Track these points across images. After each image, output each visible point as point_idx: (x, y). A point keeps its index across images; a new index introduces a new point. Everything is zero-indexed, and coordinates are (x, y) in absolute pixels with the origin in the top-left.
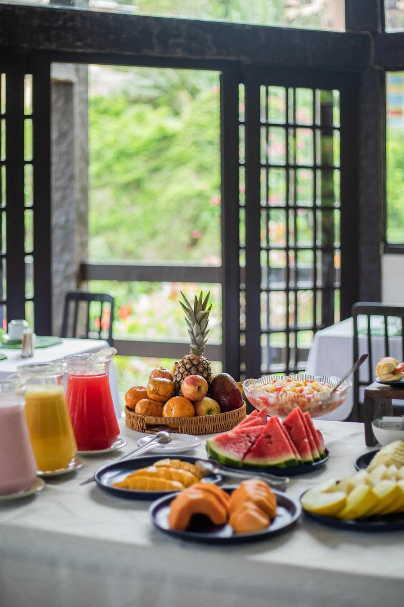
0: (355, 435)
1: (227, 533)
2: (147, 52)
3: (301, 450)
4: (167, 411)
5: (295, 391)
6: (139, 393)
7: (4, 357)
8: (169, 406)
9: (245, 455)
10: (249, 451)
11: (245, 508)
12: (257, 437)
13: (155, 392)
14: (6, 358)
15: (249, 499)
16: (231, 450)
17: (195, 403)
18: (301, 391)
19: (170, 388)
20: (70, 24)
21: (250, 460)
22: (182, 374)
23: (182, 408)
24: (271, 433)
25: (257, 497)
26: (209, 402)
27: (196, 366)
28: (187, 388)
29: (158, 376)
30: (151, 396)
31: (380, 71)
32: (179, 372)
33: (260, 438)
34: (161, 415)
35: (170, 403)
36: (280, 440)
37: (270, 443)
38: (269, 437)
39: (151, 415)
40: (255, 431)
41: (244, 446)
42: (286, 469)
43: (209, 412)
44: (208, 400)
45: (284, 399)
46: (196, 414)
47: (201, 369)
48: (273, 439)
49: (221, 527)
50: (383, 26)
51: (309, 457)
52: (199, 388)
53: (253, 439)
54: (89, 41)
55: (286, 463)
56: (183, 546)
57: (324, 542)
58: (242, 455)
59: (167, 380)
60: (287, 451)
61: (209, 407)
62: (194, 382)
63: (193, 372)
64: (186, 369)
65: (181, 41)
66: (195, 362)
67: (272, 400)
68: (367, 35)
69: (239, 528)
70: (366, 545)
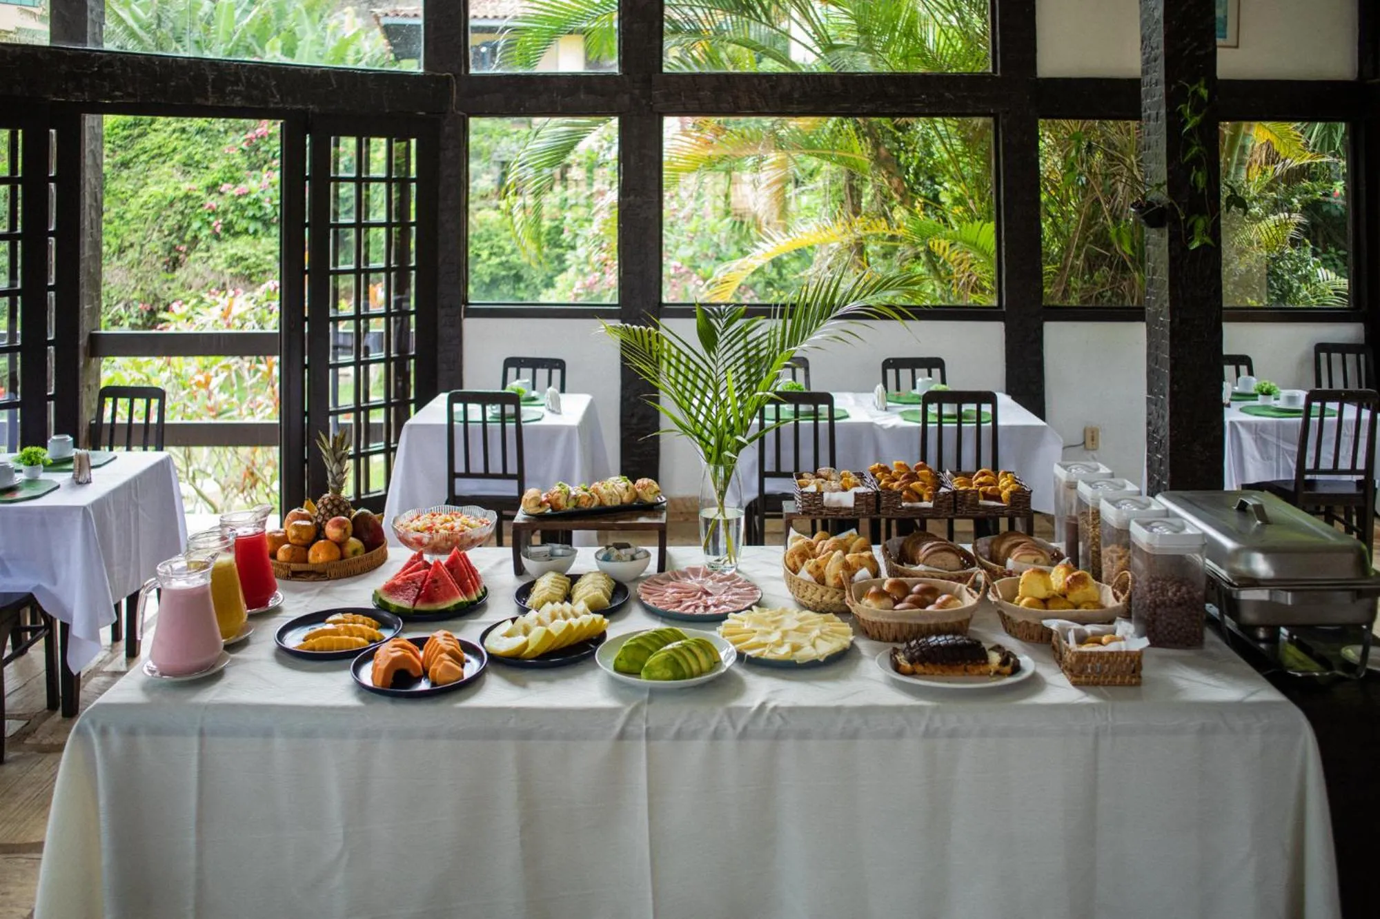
0: (500, 563)
1: (424, 686)
2: (199, 101)
3: (466, 592)
4: (313, 556)
5: (446, 529)
6: (279, 538)
7: (55, 485)
8: (314, 552)
9: (415, 601)
10: (418, 597)
11: (442, 660)
12: (423, 582)
13: (298, 537)
14: (58, 487)
15: (442, 651)
16: (401, 598)
17: (340, 544)
18: (452, 529)
19: (313, 531)
20: (106, 70)
21: (420, 606)
22: (323, 516)
23: (329, 552)
24: (437, 578)
25: (449, 648)
26: (354, 543)
27: (337, 506)
28: (332, 531)
29: (297, 519)
30: (294, 541)
31: (463, 116)
32: (320, 513)
33: (427, 583)
34: (306, 561)
35: (315, 547)
36: (446, 584)
37: (437, 587)
38: (435, 581)
39: (296, 562)
40: (419, 576)
41: (412, 593)
42: (455, 611)
43: (355, 552)
44: (352, 539)
45: (437, 538)
46: (342, 557)
47: (342, 509)
48: (440, 583)
49: (418, 680)
50: (467, 67)
51: (474, 598)
52: (345, 530)
53: (419, 584)
54: (130, 90)
55: (456, 606)
56: (393, 702)
57: (514, 682)
58: (412, 603)
59: (308, 523)
60: (455, 595)
61: (354, 548)
62: (340, 524)
63: (335, 513)
64: (328, 510)
65: (241, 88)
66: (336, 502)
67: (426, 540)
68: (448, 77)
69: (439, 680)
70: (551, 681)
